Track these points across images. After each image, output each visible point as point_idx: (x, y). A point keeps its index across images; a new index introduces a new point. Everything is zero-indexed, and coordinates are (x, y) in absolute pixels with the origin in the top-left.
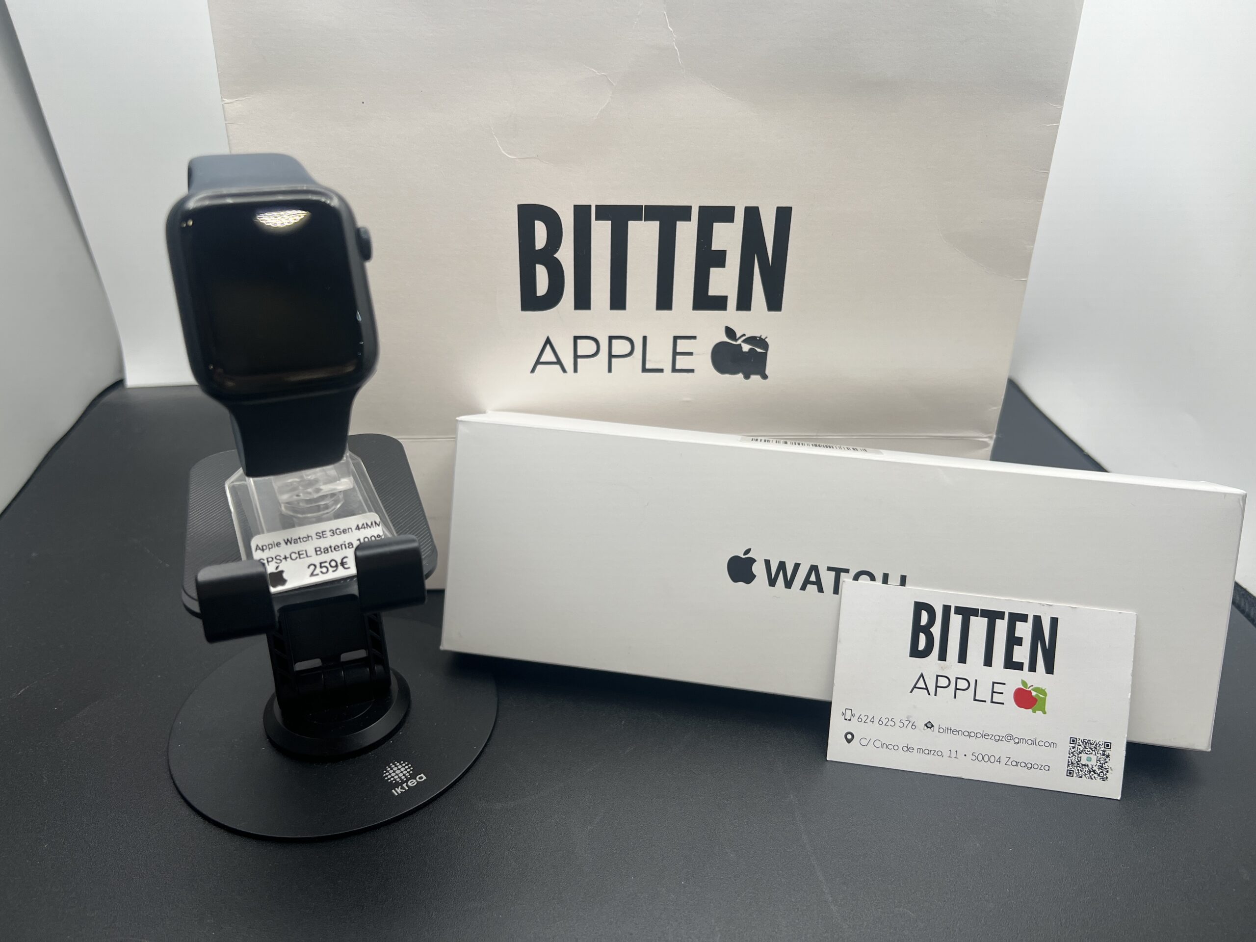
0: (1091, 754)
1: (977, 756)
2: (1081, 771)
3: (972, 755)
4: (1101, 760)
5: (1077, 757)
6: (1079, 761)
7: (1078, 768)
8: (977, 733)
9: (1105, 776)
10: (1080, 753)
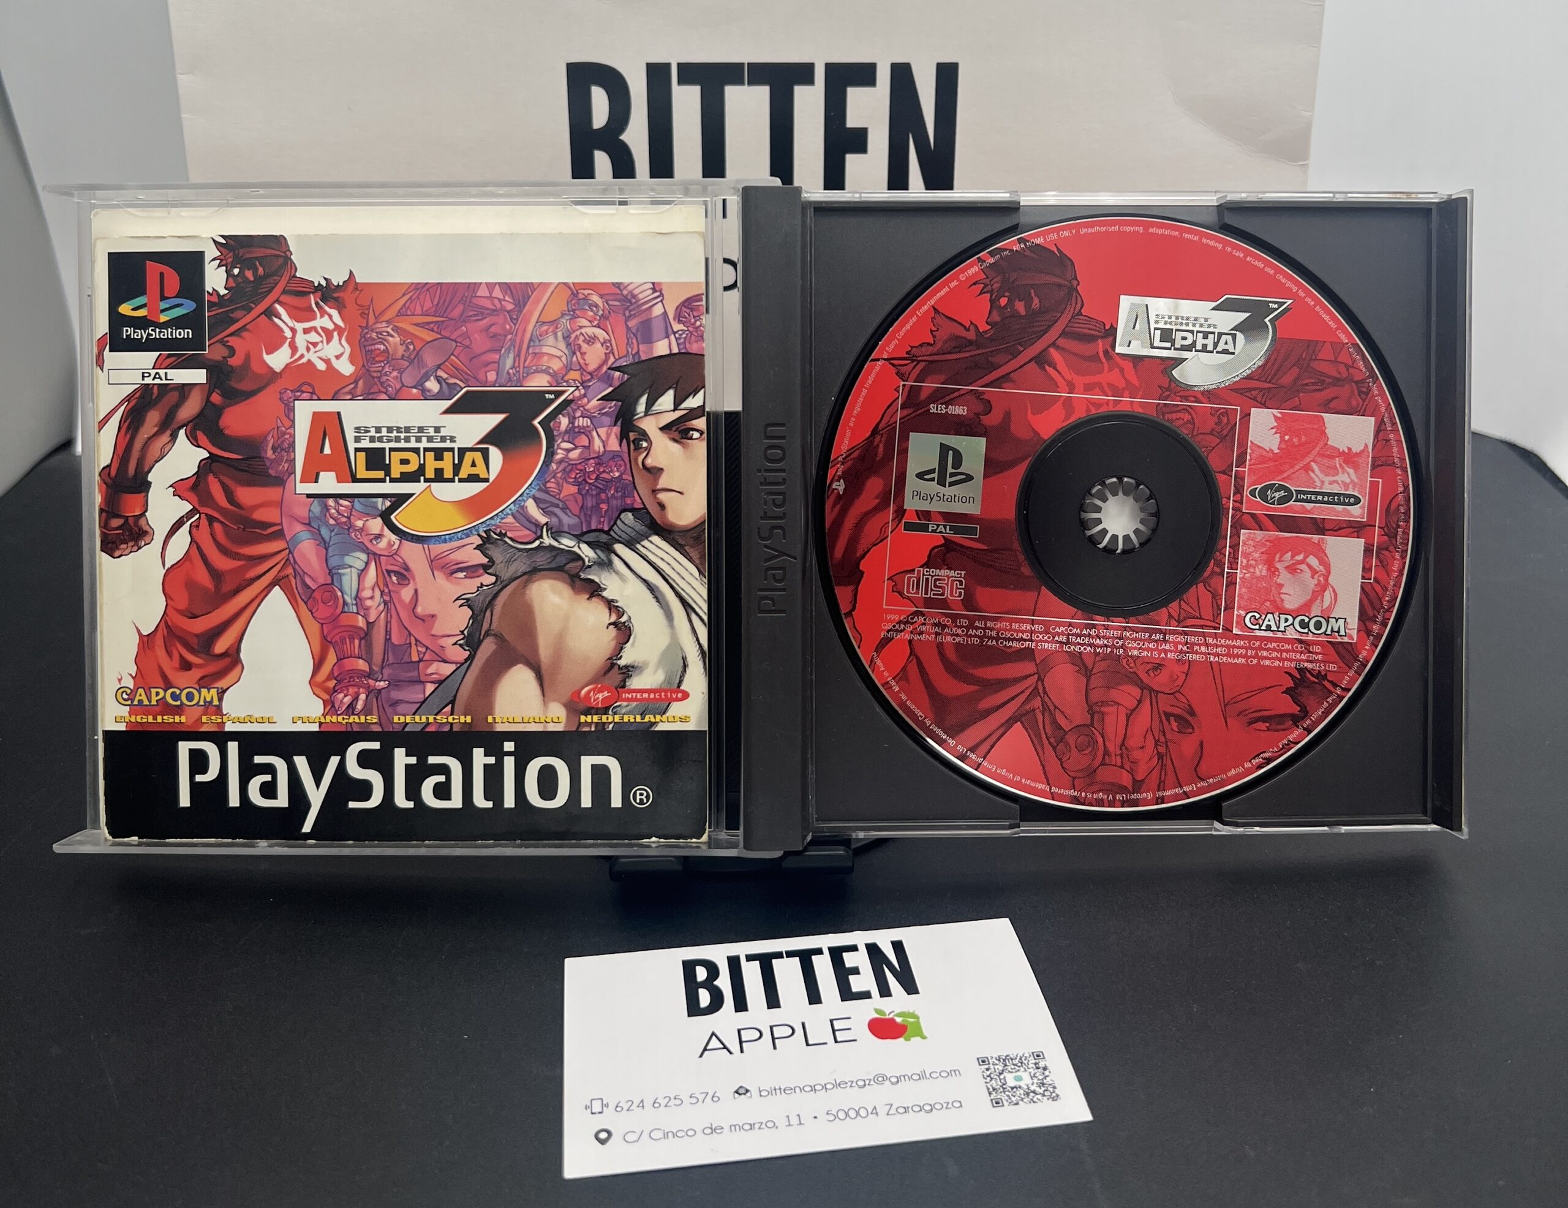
0: (1019, 1071)
2: (1014, 1096)
3: (828, 1114)
4: (1037, 1075)
5: (998, 1080)
6: (1004, 1084)
7: (1007, 1093)
8: (825, 1085)
9: (1054, 1095)
10: (1000, 1074)
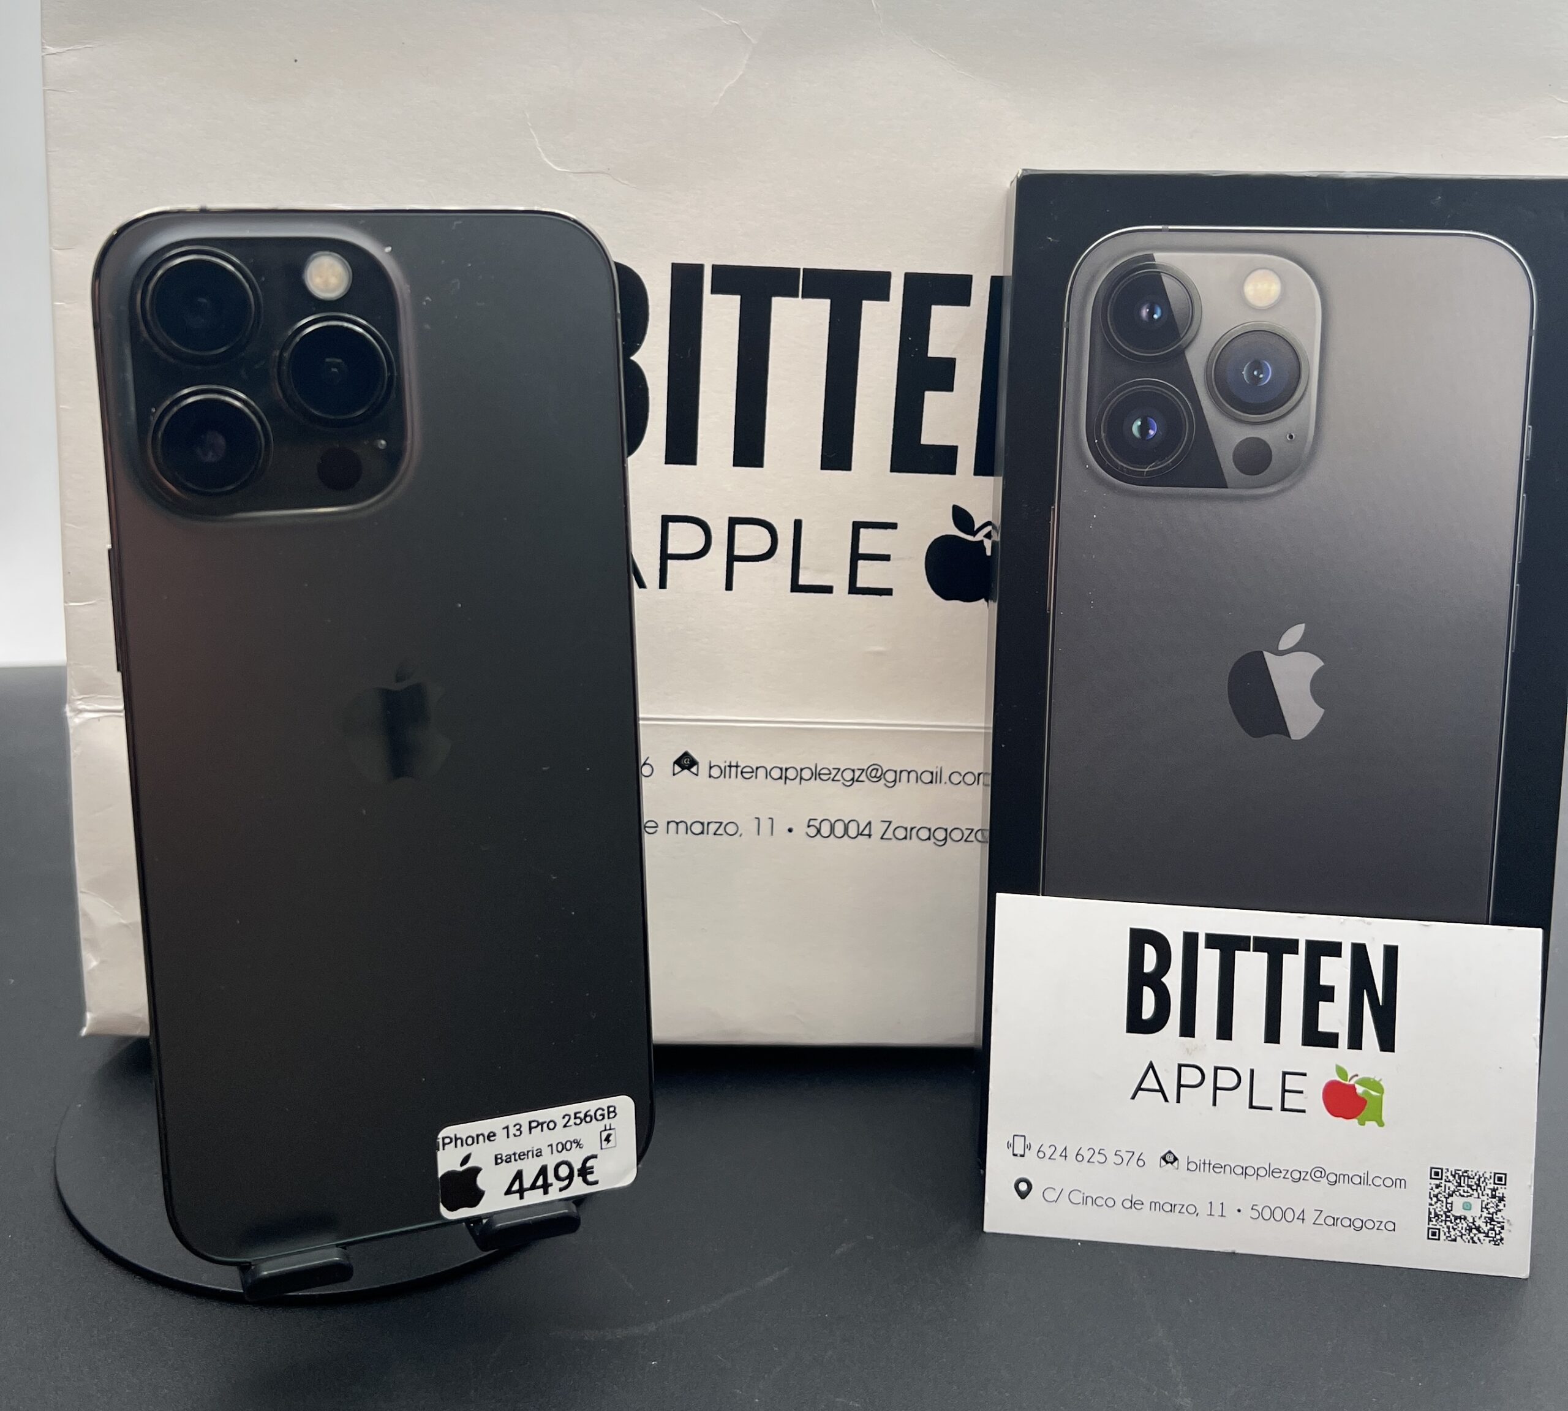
1: (1260, 1212)
